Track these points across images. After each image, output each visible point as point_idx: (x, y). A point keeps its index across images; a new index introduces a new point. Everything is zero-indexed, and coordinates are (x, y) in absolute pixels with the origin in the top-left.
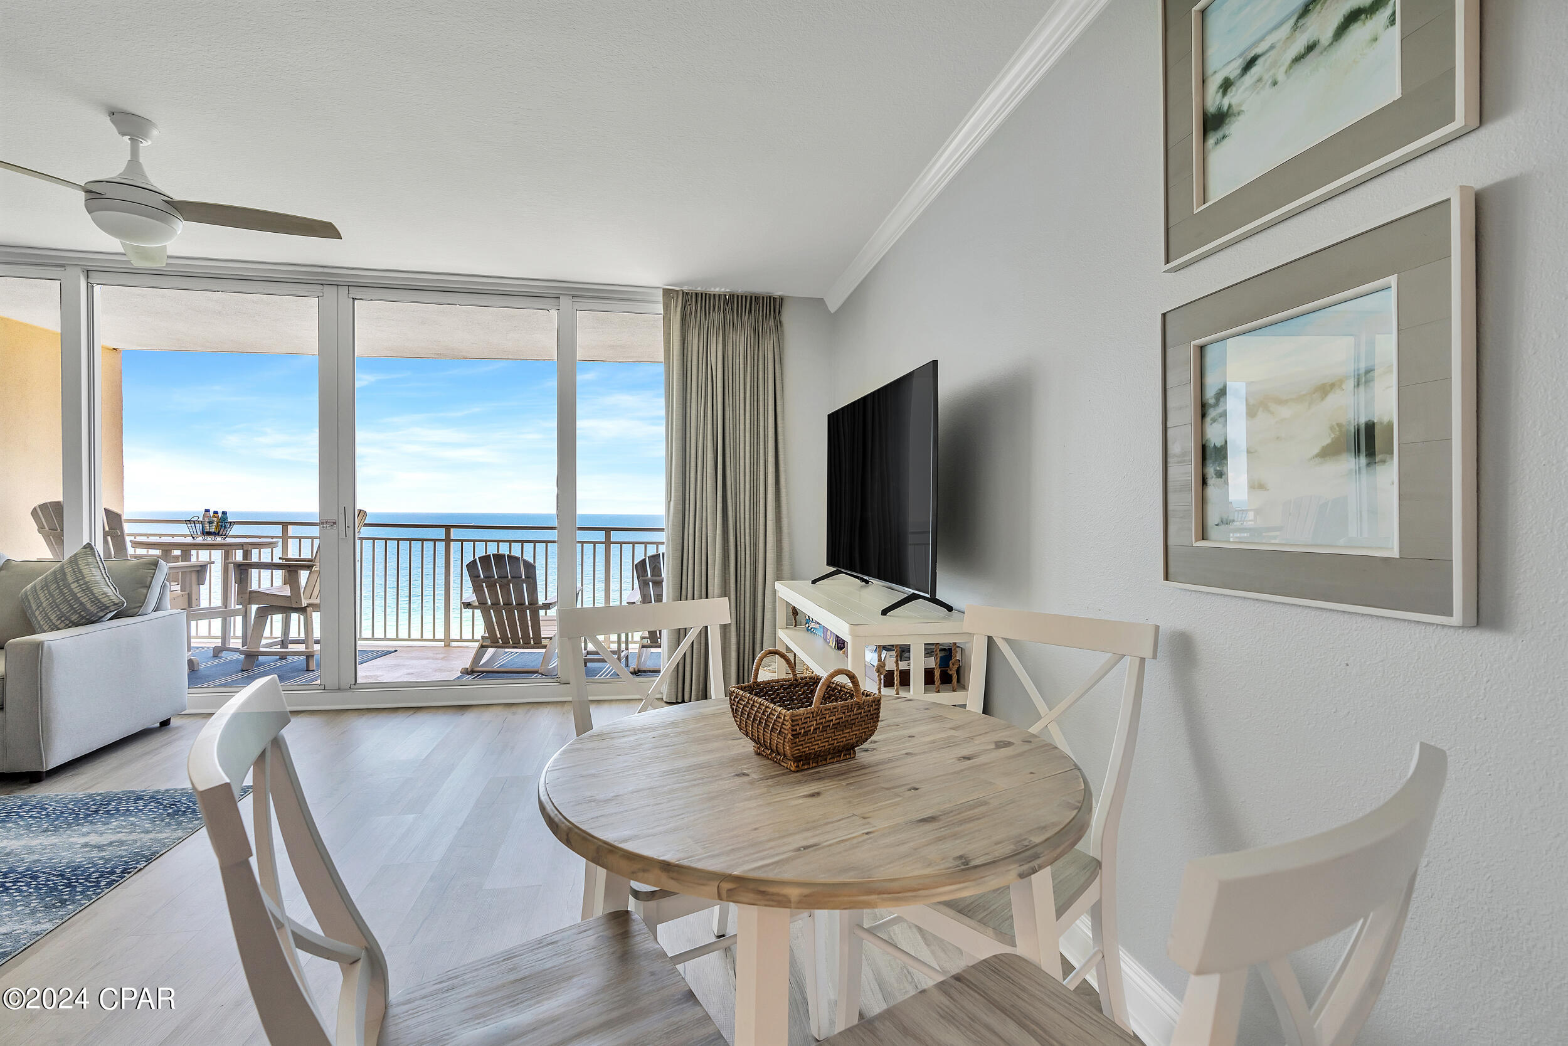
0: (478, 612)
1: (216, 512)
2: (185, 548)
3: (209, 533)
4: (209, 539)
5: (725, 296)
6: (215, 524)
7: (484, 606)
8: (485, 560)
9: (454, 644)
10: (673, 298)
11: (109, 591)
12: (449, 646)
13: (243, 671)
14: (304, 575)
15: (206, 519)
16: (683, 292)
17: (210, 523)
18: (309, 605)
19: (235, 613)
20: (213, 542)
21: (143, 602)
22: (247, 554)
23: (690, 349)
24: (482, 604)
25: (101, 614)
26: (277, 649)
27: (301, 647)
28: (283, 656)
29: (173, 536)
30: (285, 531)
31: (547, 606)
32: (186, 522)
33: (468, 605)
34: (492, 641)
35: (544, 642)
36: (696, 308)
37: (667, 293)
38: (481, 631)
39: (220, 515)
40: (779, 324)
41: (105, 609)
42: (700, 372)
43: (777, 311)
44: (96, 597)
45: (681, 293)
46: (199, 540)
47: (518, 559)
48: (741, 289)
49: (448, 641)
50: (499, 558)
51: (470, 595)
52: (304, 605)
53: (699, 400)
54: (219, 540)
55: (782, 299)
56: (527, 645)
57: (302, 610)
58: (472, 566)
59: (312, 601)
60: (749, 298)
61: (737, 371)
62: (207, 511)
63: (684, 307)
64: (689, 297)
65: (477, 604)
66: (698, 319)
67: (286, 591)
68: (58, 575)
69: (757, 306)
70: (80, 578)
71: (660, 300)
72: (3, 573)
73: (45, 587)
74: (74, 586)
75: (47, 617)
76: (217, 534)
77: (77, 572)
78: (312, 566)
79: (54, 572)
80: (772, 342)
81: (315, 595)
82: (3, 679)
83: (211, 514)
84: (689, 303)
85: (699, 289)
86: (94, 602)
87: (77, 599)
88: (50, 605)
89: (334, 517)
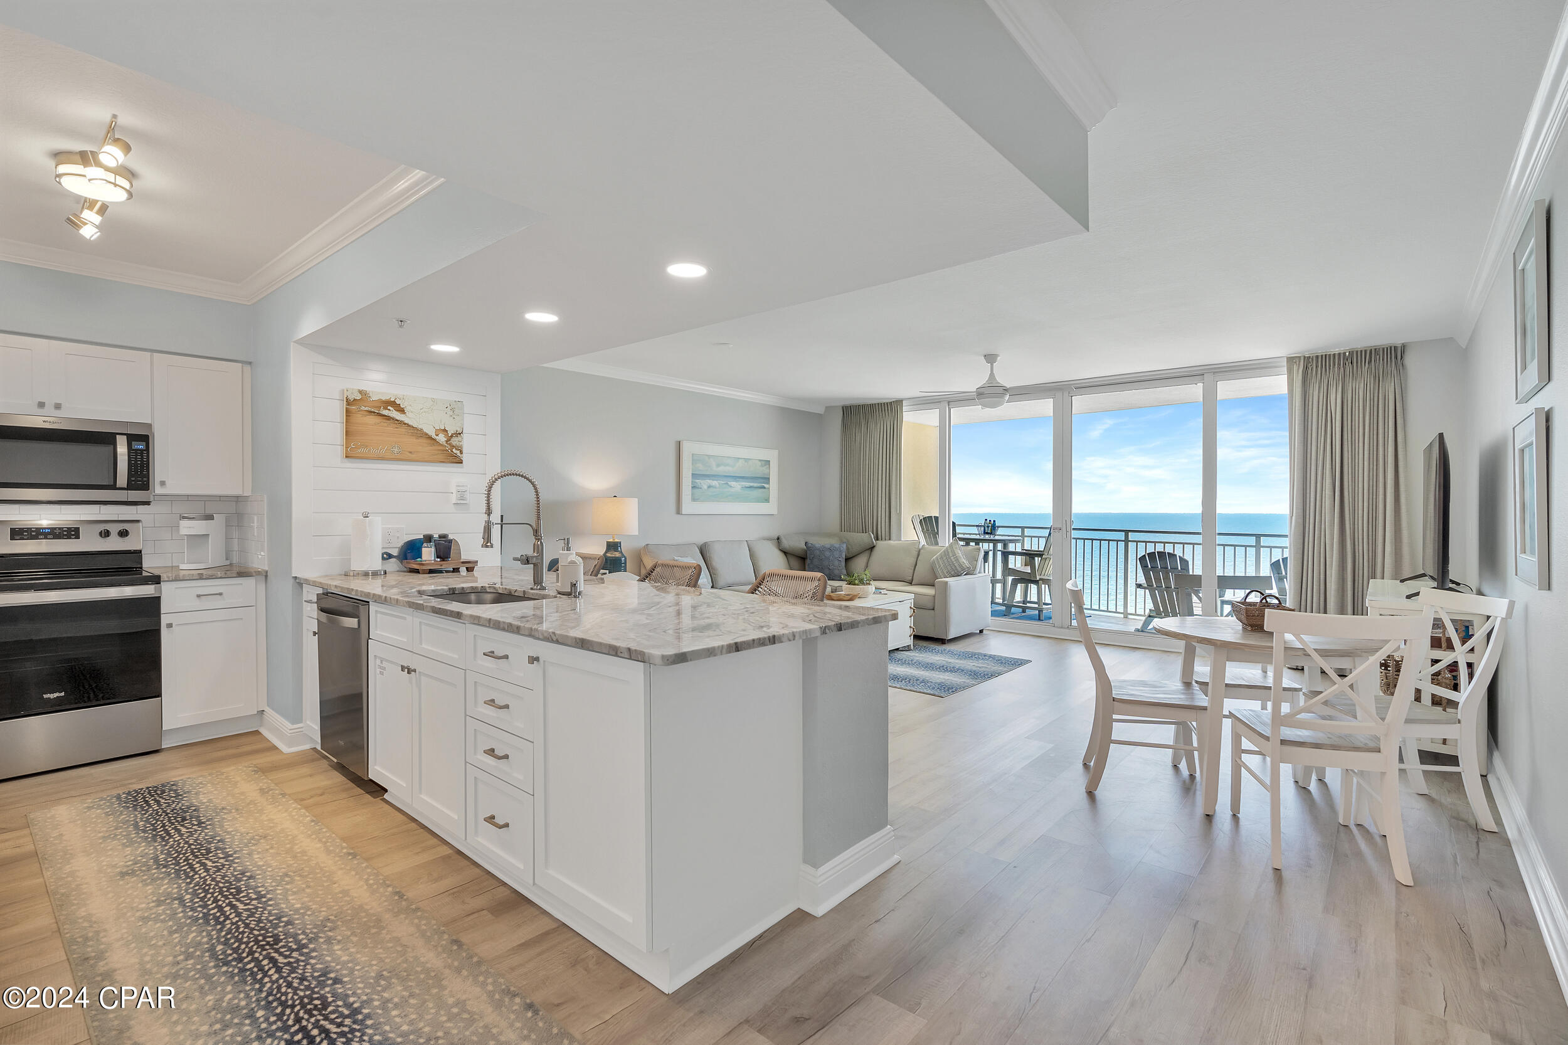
0: (1147, 591)
1: (990, 521)
2: (977, 541)
3: (987, 533)
4: (987, 537)
5: (1345, 353)
6: (990, 528)
7: (1151, 588)
8: (1152, 555)
9: (1130, 617)
10: (1295, 363)
11: (965, 562)
12: (1127, 617)
14: (1037, 560)
15: (986, 525)
16: (1305, 357)
17: (988, 527)
18: (1040, 579)
19: (998, 581)
20: (990, 538)
21: (975, 568)
22: (1005, 546)
23: (1311, 400)
24: (1149, 586)
25: (962, 572)
26: (1022, 604)
27: (1036, 606)
29: (970, 534)
30: (1023, 532)
32: (977, 526)
33: (1139, 586)
34: (1156, 611)
36: (1317, 366)
37: (1291, 360)
38: (1150, 605)
39: (992, 522)
40: (1401, 367)
41: (963, 569)
42: (1320, 418)
43: (1399, 357)
44: (961, 564)
45: (1302, 358)
46: (982, 537)
47: (1174, 554)
48: (1360, 345)
49: (1126, 615)
50: (1162, 555)
51: (1142, 580)
52: (1037, 579)
53: (1319, 438)
54: (992, 537)
55: (1404, 347)
57: (1036, 582)
58: (1142, 559)
59: (1042, 577)
60: (1368, 352)
61: (1357, 412)
62: (986, 520)
63: (1306, 368)
64: (1310, 360)
65: (1146, 586)
66: (1319, 375)
67: (1028, 569)
68: (946, 553)
69: (1378, 357)
70: (954, 555)
71: (1284, 367)
72: (922, 551)
73: (942, 558)
74: (952, 558)
75: (943, 572)
76: (991, 533)
77: (953, 552)
78: (1043, 555)
79: (944, 551)
80: (1393, 384)
81: (1046, 574)
82: (934, 596)
83: (988, 521)
84: (1310, 365)
85: (1320, 352)
86: (960, 566)
87: (954, 564)
88: (944, 565)
89: (1060, 525)
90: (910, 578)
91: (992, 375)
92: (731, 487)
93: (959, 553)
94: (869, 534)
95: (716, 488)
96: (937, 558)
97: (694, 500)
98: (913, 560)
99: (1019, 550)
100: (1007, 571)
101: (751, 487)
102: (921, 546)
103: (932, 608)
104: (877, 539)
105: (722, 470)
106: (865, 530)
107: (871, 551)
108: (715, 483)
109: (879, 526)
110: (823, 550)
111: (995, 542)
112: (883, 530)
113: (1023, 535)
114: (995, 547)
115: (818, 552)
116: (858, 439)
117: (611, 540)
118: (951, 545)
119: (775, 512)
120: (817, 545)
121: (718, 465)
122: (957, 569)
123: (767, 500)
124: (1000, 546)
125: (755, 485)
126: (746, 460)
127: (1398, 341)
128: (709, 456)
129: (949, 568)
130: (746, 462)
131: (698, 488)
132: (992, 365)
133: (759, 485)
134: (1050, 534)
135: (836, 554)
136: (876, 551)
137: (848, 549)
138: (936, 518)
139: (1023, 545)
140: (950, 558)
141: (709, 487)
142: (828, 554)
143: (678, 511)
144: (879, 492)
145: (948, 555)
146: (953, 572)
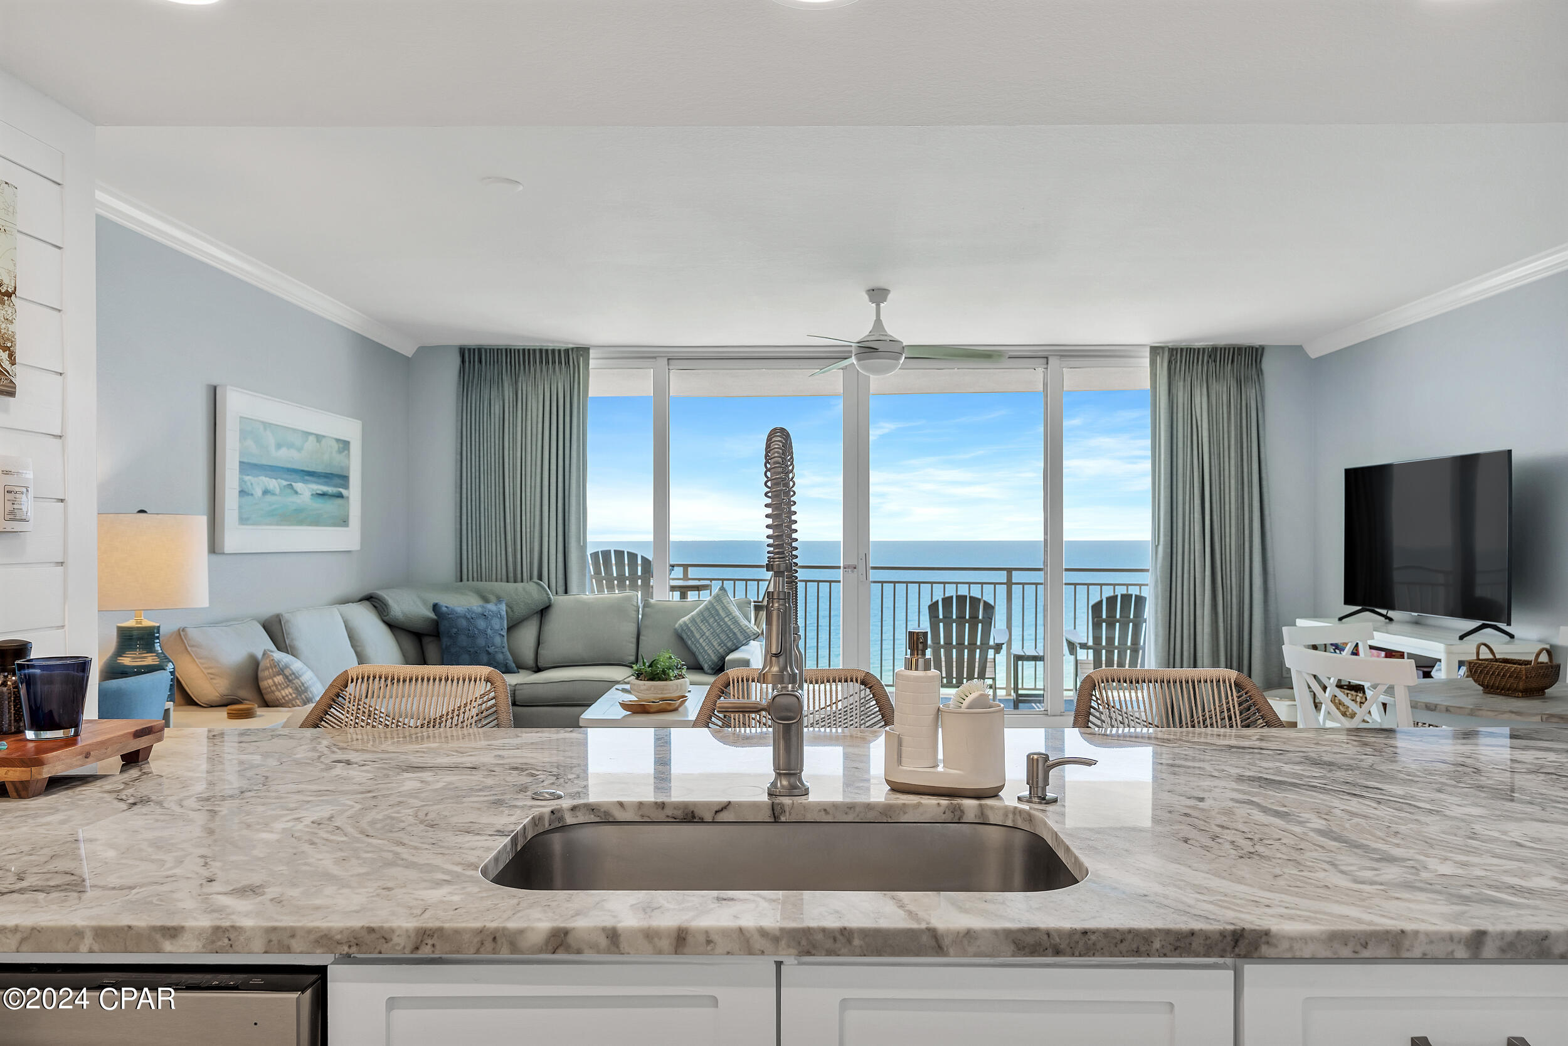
5: (1209, 349)
8: (947, 601)
10: (1159, 354)
23: (1175, 401)
36: (1181, 362)
37: (1155, 350)
40: (1260, 372)
42: (1185, 423)
43: (1258, 361)
44: (742, 629)
45: (1167, 350)
47: (979, 601)
48: (1222, 342)
50: (959, 599)
53: (1185, 449)
55: (1262, 349)
60: (1231, 350)
61: (1221, 420)
63: (1170, 362)
64: (1175, 352)
66: (1183, 372)
69: (1240, 357)
71: (1147, 357)
72: (647, 610)
74: (726, 619)
80: (1254, 391)
84: (1173, 358)
85: (1184, 345)
86: (741, 632)
87: (731, 630)
88: (712, 633)
89: (854, 562)
91: (878, 321)
92: (296, 493)
93: (736, 612)
94: (540, 583)
95: (274, 494)
96: (693, 620)
98: (631, 627)
102: (642, 602)
105: (283, 456)
107: (542, 615)
115: (463, 623)
119: (359, 547)
121: (279, 446)
122: (737, 638)
126: (317, 438)
127: (1257, 342)
128: (268, 425)
129: (723, 636)
132: (878, 306)
135: (496, 623)
136: (555, 616)
137: (507, 613)
140: (723, 619)
141: (266, 492)
144: (546, 508)
145: (718, 614)
146: (729, 644)
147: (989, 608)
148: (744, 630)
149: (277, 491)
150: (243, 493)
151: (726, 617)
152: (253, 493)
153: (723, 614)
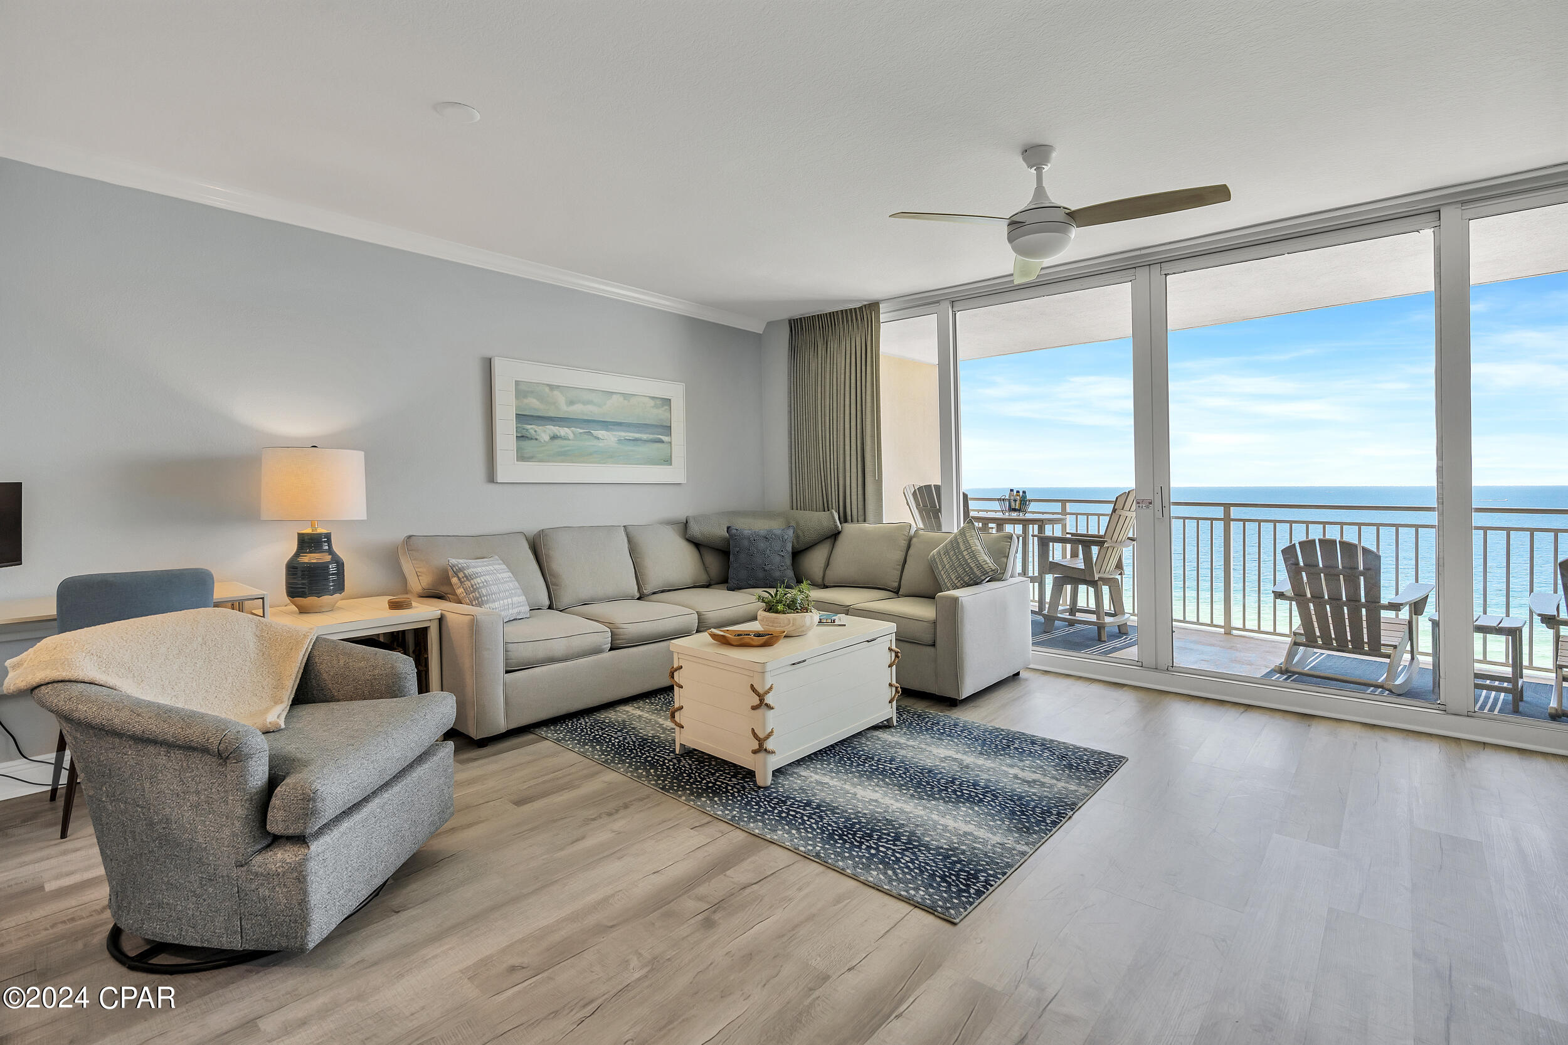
1: (1018, 492)
2: (999, 522)
3: (1015, 510)
4: (1014, 515)
6: (1018, 502)
7: (1302, 598)
8: (1308, 545)
9: (1235, 632)
11: (986, 559)
12: (1230, 634)
13: (1045, 632)
14: (1095, 550)
15: (1012, 498)
17: (1015, 501)
18: (1100, 579)
20: (1018, 517)
21: (1005, 570)
22: (1041, 529)
24: (1298, 596)
25: (983, 578)
26: (1066, 616)
27: (1093, 618)
28: (1071, 623)
29: (987, 511)
30: (1064, 508)
31: (1395, 607)
32: (999, 500)
33: (1279, 595)
34: (1307, 639)
35: (1383, 650)
39: (1021, 494)
41: (985, 573)
44: (980, 563)
46: (1007, 516)
47: (1356, 546)
49: (1228, 629)
50: (1328, 545)
52: (1096, 579)
54: (1021, 516)
56: (1358, 649)
57: (1092, 583)
58: (1289, 552)
59: (1102, 576)
62: (1012, 490)
65: (1289, 594)
67: (1080, 564)
68: (954, 544)
70: (968, 547)
72: (914, 540)
73: (947, 552)
74: (965, 553)
75: (949, 576)
76: (1019, 510)
77: (966, 542)
78: (1104, 542)
79: (951, 541)
81: (1107, 570)
82: (935, 623)
83: (1015, 492)
86: (978, 567)
87: (968, 564)
88: (951, 566)
89: (1150, 497)
90: (896, 584)
91: (1041, 187)
92: (598, 439)
93: (977, 545)
94: (831, 513)
95: (570, 440)
96: (939, 552)
97: (522, 457)
98: (899, 555)
99: (1058, 533)
100: (1048, 566)
101: (636, 440)
102: (912, 532)
103: (930, 643)
104: (844, 519)
105: (577, 410)
106: (826, 508)
107: (835, 540)
108: (563, 431)
109: (848, 501)
110: (753, 539)
111: (1026, 523)
112: (854, 508)
113: (1064, 512)
114: (1025, 531)
115: (746, 543)
116: (813, 366)
117: (309, 531)
118: (962, 532)
119: (681, 479)
120: (746, 532)
121: (571, 403)
122: (973, 573)
123: (668, 461)
124: (1033, 529)
125: (645, 437)
126: (626, 396)
128: (552, 387)
129: (960, 570)
130: (625, 399)
131: (532, 439)
132: (1038, 170)
133: (651, 437)
134: (1114, 510)
135: (777, 546)
136: (842, 540)
137: (797, 537)
138: (938, 488)
139: (1064, 527)
140: (960, 551)
141: (554, 437)
142: (762, 545)
143: (491, 478)
144: (847, 448)
145: (958, 548)
146: (966, 579)
147: (1373, 558)
148: (982, 566)
149: (571, 436)
150: (522, 437)
151: (965, 550)
152: (538, 437)
153: (962, 548)
